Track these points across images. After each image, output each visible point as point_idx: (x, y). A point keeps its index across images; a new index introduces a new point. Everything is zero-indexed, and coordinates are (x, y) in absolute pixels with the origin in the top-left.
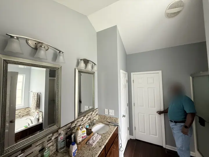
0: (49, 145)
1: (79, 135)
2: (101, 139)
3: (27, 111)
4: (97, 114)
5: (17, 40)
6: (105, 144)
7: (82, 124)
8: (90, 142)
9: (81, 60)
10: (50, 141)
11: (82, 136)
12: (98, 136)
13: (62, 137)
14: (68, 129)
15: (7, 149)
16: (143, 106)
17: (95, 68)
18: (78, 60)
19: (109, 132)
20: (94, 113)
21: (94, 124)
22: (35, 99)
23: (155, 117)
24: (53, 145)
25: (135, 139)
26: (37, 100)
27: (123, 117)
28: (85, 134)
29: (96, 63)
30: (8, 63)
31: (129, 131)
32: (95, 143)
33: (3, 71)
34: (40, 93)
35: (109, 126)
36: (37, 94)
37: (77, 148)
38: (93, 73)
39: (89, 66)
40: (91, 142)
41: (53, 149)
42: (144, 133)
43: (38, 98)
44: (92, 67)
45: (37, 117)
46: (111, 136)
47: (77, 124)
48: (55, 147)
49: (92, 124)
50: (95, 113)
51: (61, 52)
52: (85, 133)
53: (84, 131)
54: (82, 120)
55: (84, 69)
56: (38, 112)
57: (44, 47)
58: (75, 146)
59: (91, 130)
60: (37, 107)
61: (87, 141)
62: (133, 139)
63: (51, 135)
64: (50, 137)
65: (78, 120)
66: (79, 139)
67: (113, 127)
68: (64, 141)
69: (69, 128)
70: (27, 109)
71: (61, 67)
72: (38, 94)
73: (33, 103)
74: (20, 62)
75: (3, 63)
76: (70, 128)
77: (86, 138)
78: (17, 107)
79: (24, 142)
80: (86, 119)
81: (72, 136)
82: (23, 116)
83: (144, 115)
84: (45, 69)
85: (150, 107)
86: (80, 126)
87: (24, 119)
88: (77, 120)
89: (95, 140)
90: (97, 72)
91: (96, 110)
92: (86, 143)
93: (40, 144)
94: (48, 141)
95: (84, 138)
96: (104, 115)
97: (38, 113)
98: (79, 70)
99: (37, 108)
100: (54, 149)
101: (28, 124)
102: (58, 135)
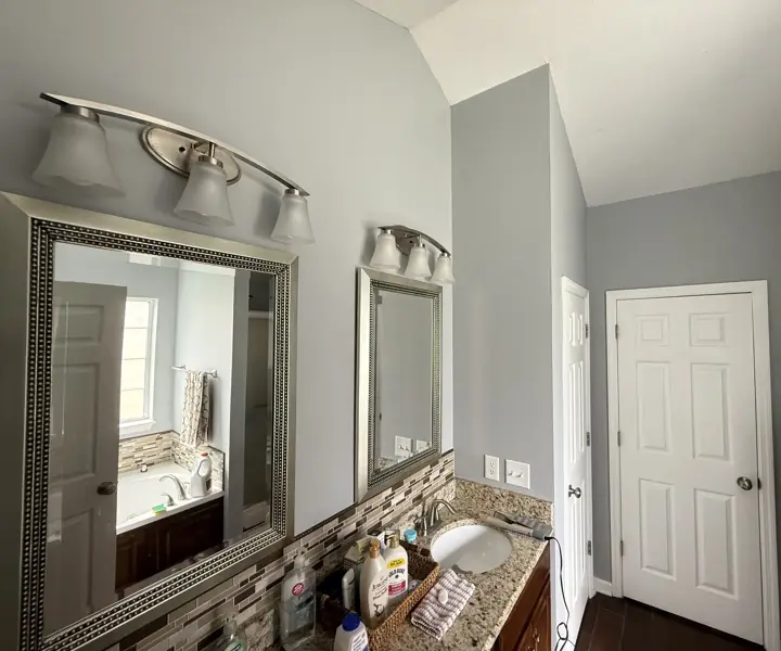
0: (242, 618)
1: (376, 581)
2: (477, 603)
3: (165, 445)
4: (449, 477)
5: (91, 127)
6: (497, 630)
7: (385, 521)
8: (427, 614)
9: (384, 229)
10: (249, 600)
11: (387, 585)
12: (462, 585)
13: (298, 581)
14: (327, 545)
15: (56, 641)
16: (665, 449)
17: (446, 269)
18: (370, 232)
19: (511, 570)
20: (436, 474)
21: (440, 521)
22: (195, 401)
23: (728, 503)
24: (258, 619)
25: (619, 595)
26: (203, 404)
27: (570, 494)
28: (404, 577)
29: (449, 248)
30: (54, 239)
31: (591, 558)
32: (450, 621)
33: (32, 273)
34: (216, 377)
35: (509, 538)
36: (201, 379)
37: (367, 642)
38: (434, 293)
39: (420, 259)
40: (429, 612)
41: (262, 633)
42: (669, 572)
43: (207, 394)
44: (432, 265)
45: (203, 473)
46: (520, 590)
47: (365, 520)
48: (268, 628)
49: (429, 524)
50: (441, 471)
51: (297, 192)
52: (402, 571)
53: (400, 562)
54: (387, 505)
55: (393, 272)
56: (208, 451)
57: (220, 164)
58: (361, 633)
59: (426, 552)
60: (204, 431)
61: (413, 610)
62: (610, 595)
63: (253, 571)
64: (246, 581)
65: (367, 505)
66: (377, 600)
67: (529, 542)
68: (308, 601)
69: (331, 539)
70: (164, 437)
71: (296, 263)
72: (205, 377)
73: (186, 417)
74: (111, 234)
75: (33, 235)
76: (335, 539)
77: (409, 592)
78: (125, 429)
79: (133, 608)
80: (402, 497)
81: (346, 580)
82: (153, 464)
83: (668, 491)
84: (231, 272)
85: (702, 455)
86: (376, 530)
87: (155, 474)
88: (364, 501)
89: (449, 607)
90: (451, 286)
91: (445, 458)
92: (409, 617)
93: (205, 612)
94: (238, 600)
95: (399, 593)
96: (483, 482)
97: (206, 455)
98: (377, 278)
99: (203, 435)
100: (267, 636)
101: (167, 498)
102: (283, 569)
